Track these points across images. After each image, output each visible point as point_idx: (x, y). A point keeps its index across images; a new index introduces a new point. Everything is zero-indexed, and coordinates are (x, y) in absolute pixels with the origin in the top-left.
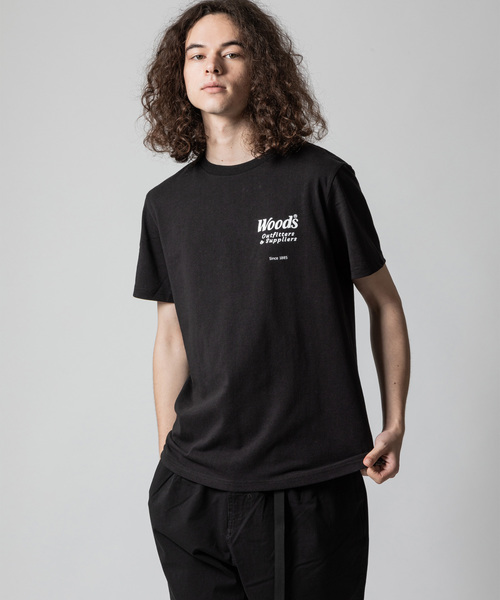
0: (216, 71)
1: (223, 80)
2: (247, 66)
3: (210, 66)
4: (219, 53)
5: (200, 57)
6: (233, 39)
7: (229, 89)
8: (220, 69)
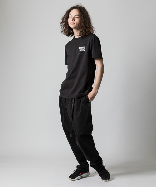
0: (73, 20)
1: (74, 22)
2: (79, 20)
3: (72, 19)
4: (74, 17)
5: (71, 17)
6: (77, 14)
7: (75, 24)
8: (74, 20)
